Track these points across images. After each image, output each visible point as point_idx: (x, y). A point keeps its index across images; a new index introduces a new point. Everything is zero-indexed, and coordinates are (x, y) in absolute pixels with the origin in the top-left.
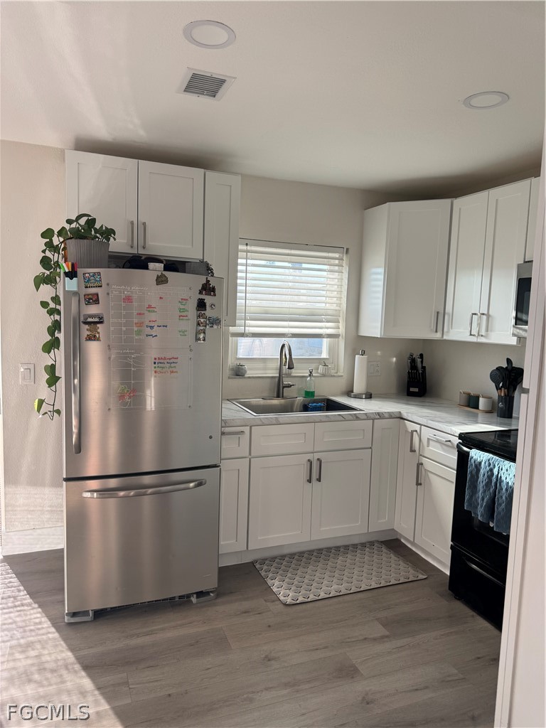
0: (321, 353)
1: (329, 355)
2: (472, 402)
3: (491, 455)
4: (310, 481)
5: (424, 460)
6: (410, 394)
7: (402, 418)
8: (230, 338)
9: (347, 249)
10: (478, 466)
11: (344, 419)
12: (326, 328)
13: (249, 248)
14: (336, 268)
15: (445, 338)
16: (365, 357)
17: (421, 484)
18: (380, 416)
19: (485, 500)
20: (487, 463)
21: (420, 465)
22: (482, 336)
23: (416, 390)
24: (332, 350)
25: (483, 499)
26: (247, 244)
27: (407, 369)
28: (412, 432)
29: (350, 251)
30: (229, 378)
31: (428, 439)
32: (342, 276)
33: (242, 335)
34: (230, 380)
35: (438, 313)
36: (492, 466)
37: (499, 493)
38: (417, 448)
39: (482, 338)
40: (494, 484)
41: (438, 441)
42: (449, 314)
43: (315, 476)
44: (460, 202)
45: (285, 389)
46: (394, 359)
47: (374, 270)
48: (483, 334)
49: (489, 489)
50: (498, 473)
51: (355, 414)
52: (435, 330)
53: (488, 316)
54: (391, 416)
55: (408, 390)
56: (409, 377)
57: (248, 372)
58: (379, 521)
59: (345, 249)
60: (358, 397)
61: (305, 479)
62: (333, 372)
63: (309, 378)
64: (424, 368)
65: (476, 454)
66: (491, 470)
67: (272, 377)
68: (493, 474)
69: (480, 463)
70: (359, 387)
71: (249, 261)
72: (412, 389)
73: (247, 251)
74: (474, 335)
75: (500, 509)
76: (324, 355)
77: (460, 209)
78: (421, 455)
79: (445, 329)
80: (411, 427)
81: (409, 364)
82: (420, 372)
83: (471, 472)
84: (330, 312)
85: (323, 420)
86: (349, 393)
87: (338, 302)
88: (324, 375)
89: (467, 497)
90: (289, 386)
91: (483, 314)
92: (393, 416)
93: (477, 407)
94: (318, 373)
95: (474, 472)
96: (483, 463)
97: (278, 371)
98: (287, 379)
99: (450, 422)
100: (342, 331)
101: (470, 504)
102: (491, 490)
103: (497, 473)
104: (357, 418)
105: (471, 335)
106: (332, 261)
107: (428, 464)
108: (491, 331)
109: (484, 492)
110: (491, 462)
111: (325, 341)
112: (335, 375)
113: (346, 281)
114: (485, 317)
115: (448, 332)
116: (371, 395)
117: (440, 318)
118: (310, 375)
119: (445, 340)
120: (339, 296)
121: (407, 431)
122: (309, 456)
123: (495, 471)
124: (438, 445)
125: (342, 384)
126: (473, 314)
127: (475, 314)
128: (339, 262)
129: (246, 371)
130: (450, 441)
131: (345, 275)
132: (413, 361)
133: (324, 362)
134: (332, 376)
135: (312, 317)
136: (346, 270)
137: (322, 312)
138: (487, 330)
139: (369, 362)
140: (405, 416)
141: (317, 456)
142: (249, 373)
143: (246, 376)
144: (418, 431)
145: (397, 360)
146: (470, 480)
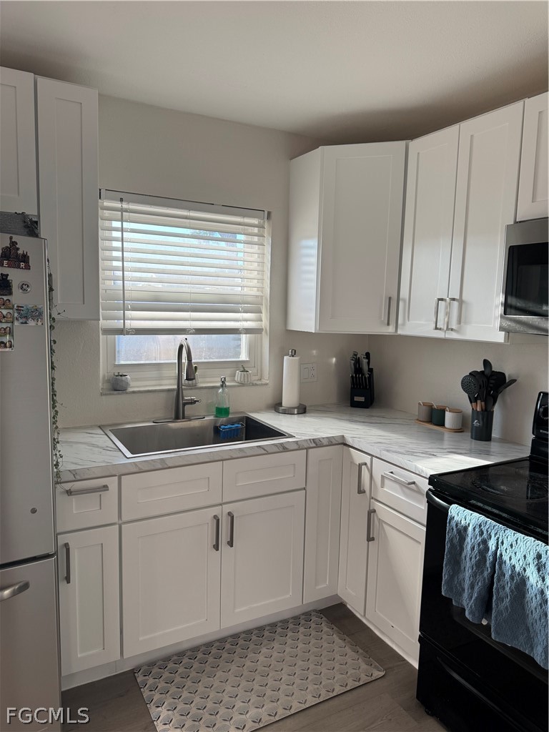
0: (238, 354)
1: (249, 358)
2: (435, 417)
3: (483, 518)
4: (216, 547)
5: (378, 506)
6: (355, 405)
7: (345, 444)
8: (101, 336)
9: (269, 213)
10: (462, 531)
11: (266, 451)
12: (245, 320)
13: (125, 206)
14: (256, 239)
15: (400, 332)
16: (296, 358)
17: (373, 539)
18: (317, 443)
19: (476, 588)
20: (477, 530)
21: (371, 512)
22: (452, 330)
23: (362, 399)
24: (252, 349)
25: (472, 587)
26: (121, 200)
27: (350, 373)
28: (360, 466)
29: (273, 215)
30: (102, 394)
31: (383, 477)
32: (264, 249)
33: (122, 332)
34: (104, 397)
35: (390, 298)
36: (485, 535)
37: (499, 580)
38: (367, 487)
39: (453, 332)
40: (491, 565)
41: (396, 481)
42: (404, 301)
43: (224, 537)
44: (419, 146)
45: (186, 407)
46: (334, 360)
47: (305, 243)
48: (454, 327)
49: (482, 572)
50: (497, 548)
51: (281, 444)
52: (386, 322)
53: (461, 301)
54: (331, 442)
55: (352, 399)
56: (353, 383)
57: (132, 384)
58: (318, 587)
59: (266, 213)
60: (288, 412)
61: (210, 546)
62: (254, 379)
63: (220, 390)
64: (371, 370)
65: (458, 513)
66: (485, 542)
67: (169, 390)
68: (487, 549)
69: (466, 528)
70: (289, 399)
71: (126, 225)
72: (356, 399)
73: (122, 210)
74: (440, 329)
75: (502, 606)
76: (244, 356)
77: (418, 153)
78: (373, 498)
79: (400, 321)
80: (359, 458)
81: (353, 367)
82: (367, 376)
83: (451, 540)
84: (250, 299)
85: (234, 456)
86: (277, 406)
87: (258, 285)
88: (242, 385)
89: (445, 577)
90: (193, 402)
91: (454, 299)
92: (334, 442)
93: (442, 424)
94: (234, 381)
95: (456, 541)
96: (470, 529)
97: (176, 382)
98: (190, 392)
99: (412, 453)
100: (265, 323)
101: (450, 589)
102: (486, 574)
103: (494, 548)
104: (284, 449)
105: (436, 328)
106: (251, 230)
107: (383, 512)
108: (465, 323)
109: (474, 575)
110: (484, 530)
111: (244, 338)
112: (259, 382)
113: (268, 257)
114: (456, 304)
115: (404, 324)
116: (305, 408)
117: (392, 305)
118: (222, 386)
119: (400, 336)
120: (260, 277)
121: (352, 462)
122: (216, 511)
123: (492, 544)
124: (397, 486)
125: (267, 395)
126: (439, 300)
127: (442, 300)
128: (259, 231)
129: (127, 384)
130: (414, 483)
131: (268, 249)
132: (357, 361)
133: (242, 366)
134: (253, 385)
135: (223, 305)
136: (268, 241)
137: (238, 299)
138: (459, 322)
139: (301, 364)
140: (350, 442)
141: (227, 508)
142: (134, 386)
143: (130, 390)
144: (369, 465)
145: (337, 361)
146: (448, 551)
